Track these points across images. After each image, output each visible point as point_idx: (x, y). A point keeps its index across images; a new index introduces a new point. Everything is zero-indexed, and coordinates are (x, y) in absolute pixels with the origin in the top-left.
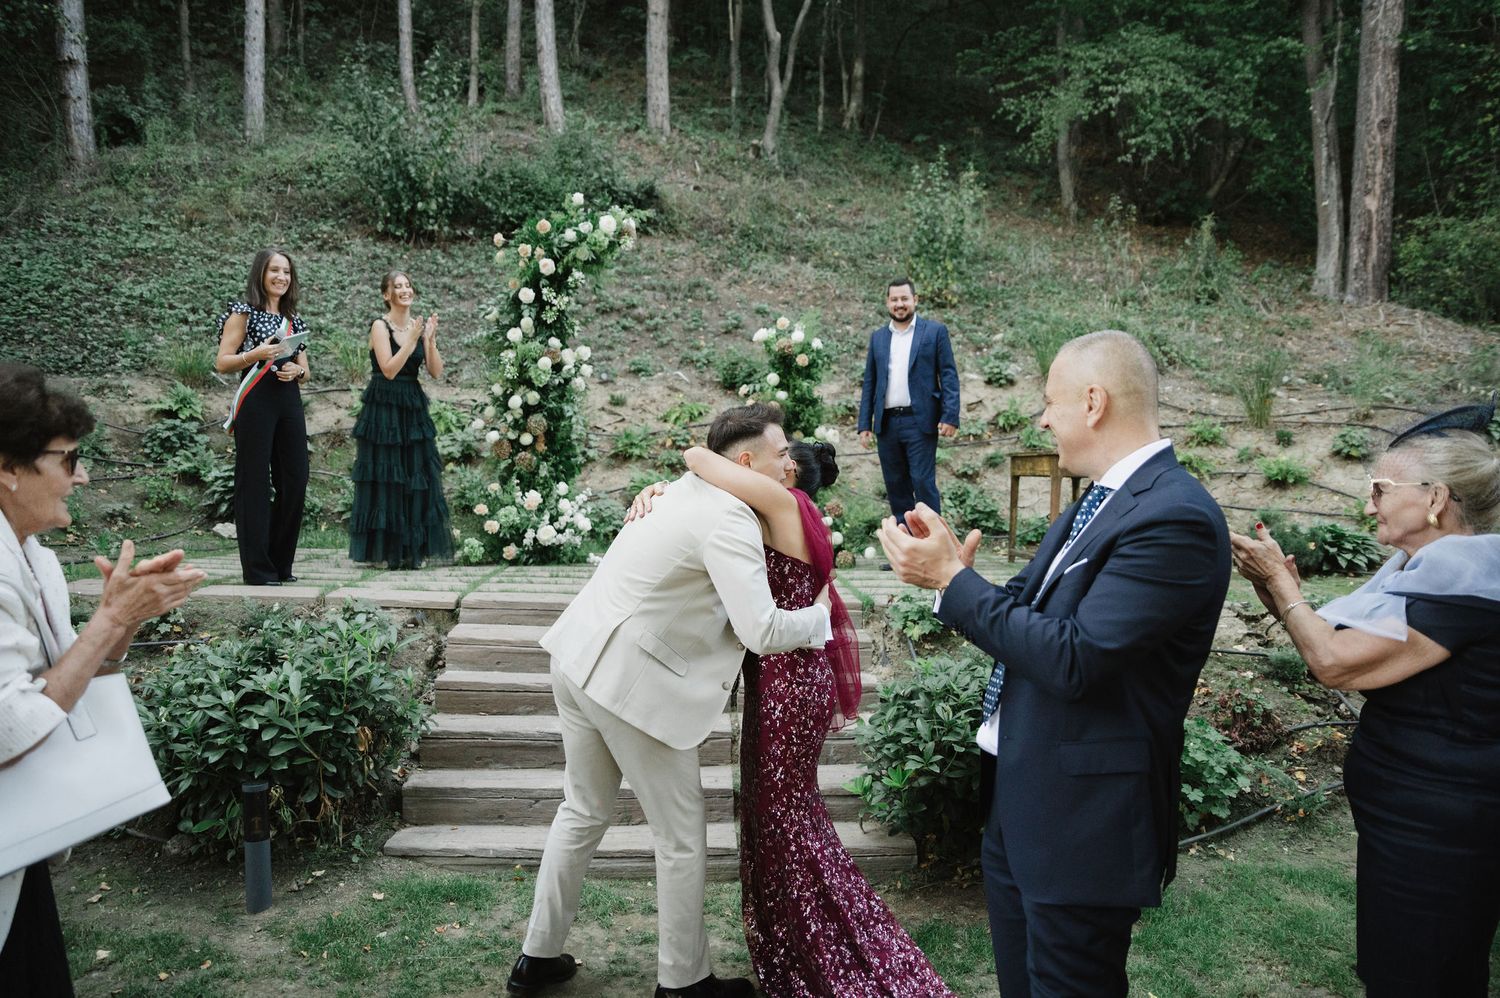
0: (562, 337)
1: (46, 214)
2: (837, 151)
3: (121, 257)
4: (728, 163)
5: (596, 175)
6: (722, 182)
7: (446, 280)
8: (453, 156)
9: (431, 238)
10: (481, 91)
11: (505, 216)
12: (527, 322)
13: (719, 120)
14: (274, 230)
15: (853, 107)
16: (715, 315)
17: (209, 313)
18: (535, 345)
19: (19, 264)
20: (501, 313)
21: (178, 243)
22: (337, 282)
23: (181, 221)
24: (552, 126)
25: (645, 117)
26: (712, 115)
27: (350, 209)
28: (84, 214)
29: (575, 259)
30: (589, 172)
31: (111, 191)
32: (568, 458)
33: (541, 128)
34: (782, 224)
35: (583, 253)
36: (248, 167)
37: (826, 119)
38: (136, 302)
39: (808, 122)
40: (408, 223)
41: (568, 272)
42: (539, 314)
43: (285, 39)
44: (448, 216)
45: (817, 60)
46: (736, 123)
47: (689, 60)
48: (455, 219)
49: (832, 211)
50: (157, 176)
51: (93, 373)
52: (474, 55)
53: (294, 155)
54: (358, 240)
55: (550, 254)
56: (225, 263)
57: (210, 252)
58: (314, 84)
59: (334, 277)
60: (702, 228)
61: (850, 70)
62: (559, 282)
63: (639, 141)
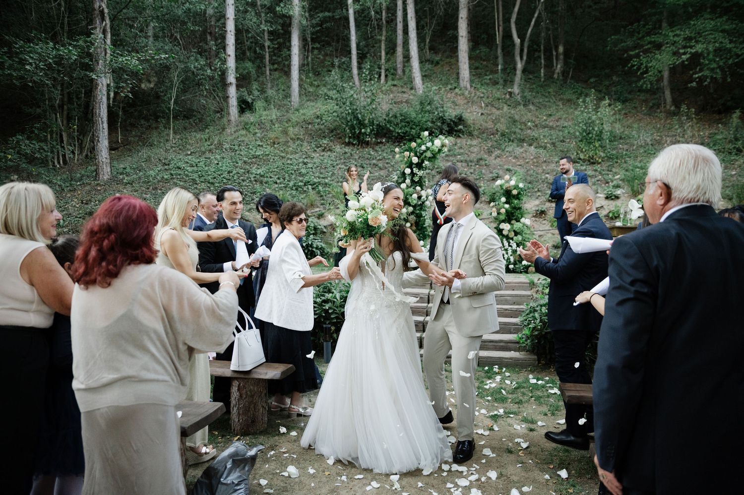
0: (421, 186)
1: (224, 143)
2: (550, 90)
3: (250, 158)
4: (497, 101)
5: (436, 113)
6: (494, 110)
7: (374, 161)
8: (375, 109)
9: (367, 143)
10: (386, 76)
11: (398, 133)
12: (408, 181)
13: (493, 81)
14: (305, 144)
15: (559, 68)
16: (488, 172)
17: (284, 179)
18: (411, 190)
19: (218, 164)
20: (398, 178)
21: (270, 152)
22: (331, 165)
23: (271, 142)
24: (417, 90)
25: (458, 83)
26: (490, 79)
27: (334, 133)
28: (236, 142)
29: (425, 157)
30: (434, 111)
31: (244, 132)
32: (424, 232)
33: (413, 91)
34: (520, 129)
35: (429, 154)
36: (294, 118)
37: (545, 75)
38: (258, 176)
39: (536, 77)
40: (358, 137)
41: (423, 162)
42: (412, 178)
43: (304, 60)
44: (374, 134)
45: (540, 48)
46: (501, 81)
47: (480, 52)
48: (377, 135)
49: (546, 120)
50: (261, 125)
51: (247, 204)
52: (383, 61)
53: (311, 112)
54: (338, 146)
55: (416, 155)
56: (288, 159)
57: (282, 154)
58: (316, 78)
59: (330, 162)
60: (483, 133)
61: (557, 50)
62: (419, 166)
63: (456, 94)
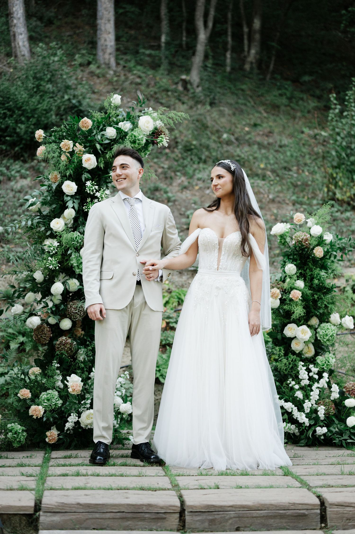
2: (244, 87)
4: (164, 94)
15: (252, 54)
24: (19, 58)
25: (95, 55)
26: (150, 55)
33: (11, 60)
37: (232, 62)
46: (165, 63)
61: (250, 24)
63: (92, 73)
